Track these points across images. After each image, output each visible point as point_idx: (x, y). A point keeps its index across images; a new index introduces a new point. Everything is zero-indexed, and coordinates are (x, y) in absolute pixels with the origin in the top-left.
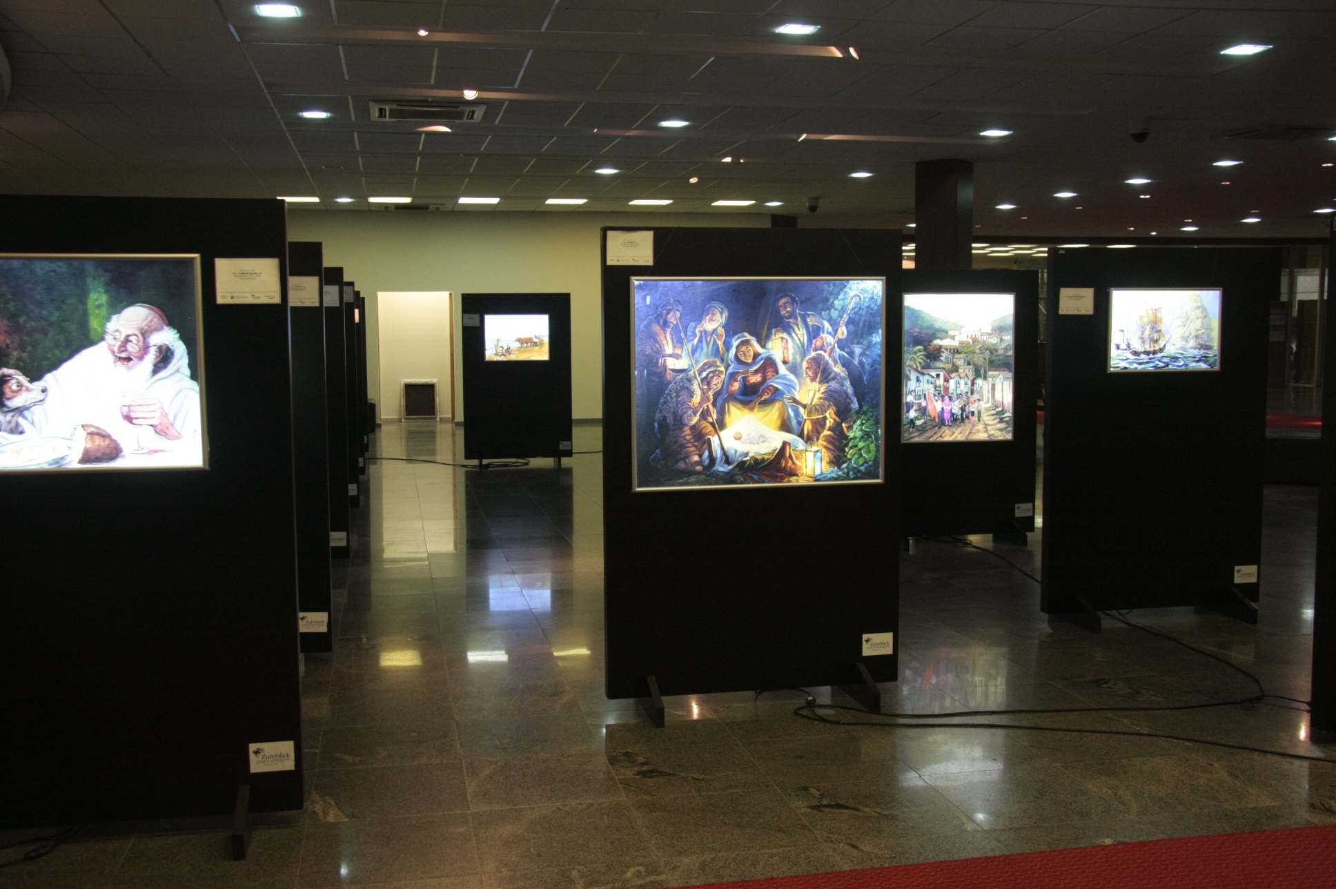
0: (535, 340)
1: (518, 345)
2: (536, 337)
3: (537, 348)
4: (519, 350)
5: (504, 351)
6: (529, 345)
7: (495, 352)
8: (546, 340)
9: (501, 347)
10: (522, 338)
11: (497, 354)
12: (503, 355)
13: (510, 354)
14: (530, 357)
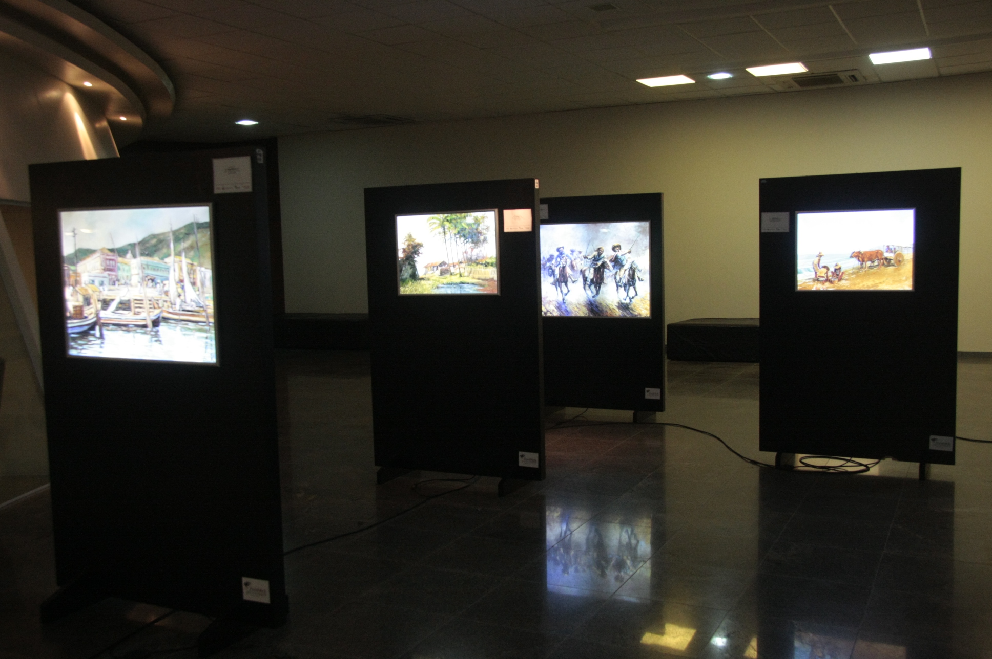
0: (887, 255)
1: (855, 263)
2: (889, 250)
3: (891, 268)
4: (857, 272)
5: (830, 274)
6: (876, 263)
7: (813, 276)
8: (909, 255)
9: (825, 267)
10: (863, 250)
11: (816, 280)
12: (827, 280)
13: (840, 280)
14: (876, 285)
